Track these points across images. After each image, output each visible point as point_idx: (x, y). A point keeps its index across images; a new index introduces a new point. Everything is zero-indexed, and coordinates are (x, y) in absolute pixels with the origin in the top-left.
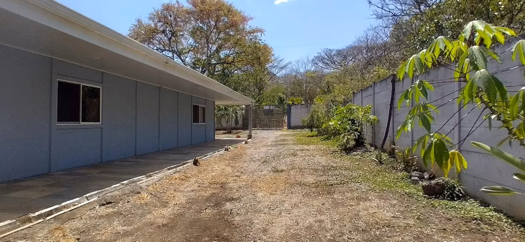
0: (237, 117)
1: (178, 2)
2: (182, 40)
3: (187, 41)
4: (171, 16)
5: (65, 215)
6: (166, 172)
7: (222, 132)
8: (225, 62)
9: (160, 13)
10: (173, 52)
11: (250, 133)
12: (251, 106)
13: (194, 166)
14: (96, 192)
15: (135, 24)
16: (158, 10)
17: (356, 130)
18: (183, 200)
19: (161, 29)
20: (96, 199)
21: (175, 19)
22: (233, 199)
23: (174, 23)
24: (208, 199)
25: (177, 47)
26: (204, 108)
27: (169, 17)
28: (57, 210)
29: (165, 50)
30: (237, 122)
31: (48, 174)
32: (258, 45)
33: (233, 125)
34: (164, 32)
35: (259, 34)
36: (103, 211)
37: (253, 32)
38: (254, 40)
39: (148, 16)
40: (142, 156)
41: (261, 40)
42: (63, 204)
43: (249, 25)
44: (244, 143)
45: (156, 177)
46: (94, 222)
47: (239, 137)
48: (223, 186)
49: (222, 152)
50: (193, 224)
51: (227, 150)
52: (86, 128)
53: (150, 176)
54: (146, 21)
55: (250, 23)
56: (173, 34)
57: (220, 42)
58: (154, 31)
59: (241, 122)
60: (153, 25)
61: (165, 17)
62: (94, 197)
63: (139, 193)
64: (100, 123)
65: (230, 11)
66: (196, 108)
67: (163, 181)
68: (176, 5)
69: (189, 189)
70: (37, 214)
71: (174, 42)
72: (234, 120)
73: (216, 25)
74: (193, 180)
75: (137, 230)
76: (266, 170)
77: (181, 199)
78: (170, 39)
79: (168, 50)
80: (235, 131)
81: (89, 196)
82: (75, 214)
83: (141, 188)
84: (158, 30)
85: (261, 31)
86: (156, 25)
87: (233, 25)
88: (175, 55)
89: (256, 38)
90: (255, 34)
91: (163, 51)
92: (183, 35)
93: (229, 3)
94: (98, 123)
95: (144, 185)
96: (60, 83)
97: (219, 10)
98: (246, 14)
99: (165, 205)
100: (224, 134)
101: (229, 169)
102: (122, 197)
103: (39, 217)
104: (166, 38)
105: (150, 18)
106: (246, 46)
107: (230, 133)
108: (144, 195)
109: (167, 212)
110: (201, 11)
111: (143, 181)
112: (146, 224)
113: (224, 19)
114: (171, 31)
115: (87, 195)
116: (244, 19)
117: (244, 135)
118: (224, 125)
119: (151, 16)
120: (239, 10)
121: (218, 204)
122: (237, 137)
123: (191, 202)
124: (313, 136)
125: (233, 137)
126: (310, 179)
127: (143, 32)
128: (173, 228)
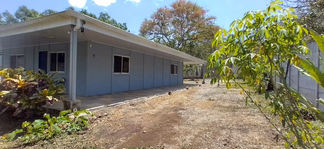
0: (197, 71)
1: (165, 7)
2: (168, 27)
3: (170, 28)
4: (162, 15)
5: (119, 107)
6: (155, 96)
7: (189, 79)
8: (192, 39)
9: (156, 13)
10: (163, 34)
11: (204, 80)
12: (205, 65)
13: (169, 95)
14: (128, 101)
15: (144, 21)
16: (155, 12)
17: (267, 80)
18: (162, 108)
19: (157, 22)
20: (129, 103)
21: (164, 16)
22: (184, 109)
23: (164, 18)
24: (172, 108)
25: (165, 31)
26: (177, 66)
27: (161, 15)
28: (116, 105)
29: (159, 34)
30: (197, 74)
31: (110, 94)
32: (212, 27)
33: (195, 76)
34: (158, 24)
35: (213, 20)
36: (131, 107)
37: (209, 19)
38: (210, 24)
39: (150, 16)
40: (146, 89)
41: (214, 24)
42: (118, 103)
43: (207, 15)
44: (199, 86)
45: (151, 98)
46: (128, 110)
47: (198, 83)
48: (180, 104)
49: (185, 89)
50: (164, 116)
51: (187, 89)
52: (124, 75)
53: (149, 97)
54: (149, 19)
55: (207, 14)
56: (163, 24)
57: (189, 26)
58: (153, 24)
59: (199, 74)
60: (153, 21)
61: (159, 16)
62: (128, 102)
63: (144, 103)
64: (129, 73)
65: (195, 8)
66: (172, 66)
67: (154, 100)
68: (165, 9)
69: (165, 104)
70: (111, 105)
71: (163, 28)
72: (195, 73)
73: (187, 17)
74: (167, 101)
75: (143, 115)
76: (205, 99)
77: (160, 107)
78: (161, 27)
79: (160, 34)
80: (196, 79)
81: (126, 102)
82: (122, 107)
83: (145, 101)
84: (155, 23)
85: (214, 18)
86: (154, 20)
87: (197, 16)
88: (164, 36)
89: (211, 22)
90: (211, 20)
91: (158, 34)
92: (168, 24)
93: (195, 3)
94: (128, 73)
95: (146, 100)
96: (115, 56)
97: (188, 8)
98: (204, 9)
99: (154, 108)
100: (189, 81)
101: (186, 98)
102: (138, 104)
103: (111, 106)
104: (159, 27)
105: (151, 17)
106: (205, 28)
107: (193, 80)
108: (146, 104)
109: (154, 111)
110: (178, 10)
111: (146, 98)
112: (147, 114)
113: (191, 13)
114: (162, 23)
115: (126, 101)
116: (203, 12)
117: (200, 82)
118: (190, 76)
119: (152, 16)
120: (201, 6)
121: (176, 110)
122: (196, 83)
123: (165, 109)
124: (244, 84)
125: (194, 83)
126: (227, 104)
127: (148, 25)
128: (156, 116)
